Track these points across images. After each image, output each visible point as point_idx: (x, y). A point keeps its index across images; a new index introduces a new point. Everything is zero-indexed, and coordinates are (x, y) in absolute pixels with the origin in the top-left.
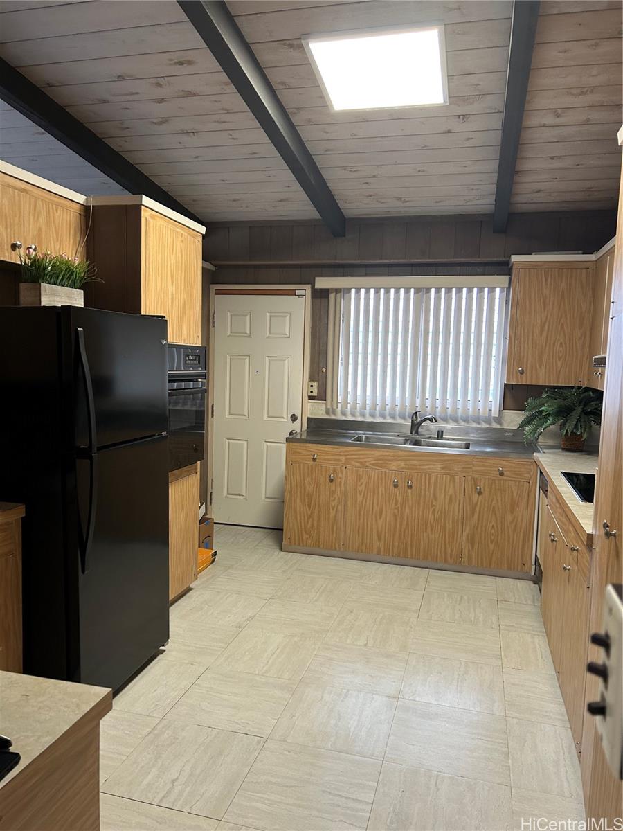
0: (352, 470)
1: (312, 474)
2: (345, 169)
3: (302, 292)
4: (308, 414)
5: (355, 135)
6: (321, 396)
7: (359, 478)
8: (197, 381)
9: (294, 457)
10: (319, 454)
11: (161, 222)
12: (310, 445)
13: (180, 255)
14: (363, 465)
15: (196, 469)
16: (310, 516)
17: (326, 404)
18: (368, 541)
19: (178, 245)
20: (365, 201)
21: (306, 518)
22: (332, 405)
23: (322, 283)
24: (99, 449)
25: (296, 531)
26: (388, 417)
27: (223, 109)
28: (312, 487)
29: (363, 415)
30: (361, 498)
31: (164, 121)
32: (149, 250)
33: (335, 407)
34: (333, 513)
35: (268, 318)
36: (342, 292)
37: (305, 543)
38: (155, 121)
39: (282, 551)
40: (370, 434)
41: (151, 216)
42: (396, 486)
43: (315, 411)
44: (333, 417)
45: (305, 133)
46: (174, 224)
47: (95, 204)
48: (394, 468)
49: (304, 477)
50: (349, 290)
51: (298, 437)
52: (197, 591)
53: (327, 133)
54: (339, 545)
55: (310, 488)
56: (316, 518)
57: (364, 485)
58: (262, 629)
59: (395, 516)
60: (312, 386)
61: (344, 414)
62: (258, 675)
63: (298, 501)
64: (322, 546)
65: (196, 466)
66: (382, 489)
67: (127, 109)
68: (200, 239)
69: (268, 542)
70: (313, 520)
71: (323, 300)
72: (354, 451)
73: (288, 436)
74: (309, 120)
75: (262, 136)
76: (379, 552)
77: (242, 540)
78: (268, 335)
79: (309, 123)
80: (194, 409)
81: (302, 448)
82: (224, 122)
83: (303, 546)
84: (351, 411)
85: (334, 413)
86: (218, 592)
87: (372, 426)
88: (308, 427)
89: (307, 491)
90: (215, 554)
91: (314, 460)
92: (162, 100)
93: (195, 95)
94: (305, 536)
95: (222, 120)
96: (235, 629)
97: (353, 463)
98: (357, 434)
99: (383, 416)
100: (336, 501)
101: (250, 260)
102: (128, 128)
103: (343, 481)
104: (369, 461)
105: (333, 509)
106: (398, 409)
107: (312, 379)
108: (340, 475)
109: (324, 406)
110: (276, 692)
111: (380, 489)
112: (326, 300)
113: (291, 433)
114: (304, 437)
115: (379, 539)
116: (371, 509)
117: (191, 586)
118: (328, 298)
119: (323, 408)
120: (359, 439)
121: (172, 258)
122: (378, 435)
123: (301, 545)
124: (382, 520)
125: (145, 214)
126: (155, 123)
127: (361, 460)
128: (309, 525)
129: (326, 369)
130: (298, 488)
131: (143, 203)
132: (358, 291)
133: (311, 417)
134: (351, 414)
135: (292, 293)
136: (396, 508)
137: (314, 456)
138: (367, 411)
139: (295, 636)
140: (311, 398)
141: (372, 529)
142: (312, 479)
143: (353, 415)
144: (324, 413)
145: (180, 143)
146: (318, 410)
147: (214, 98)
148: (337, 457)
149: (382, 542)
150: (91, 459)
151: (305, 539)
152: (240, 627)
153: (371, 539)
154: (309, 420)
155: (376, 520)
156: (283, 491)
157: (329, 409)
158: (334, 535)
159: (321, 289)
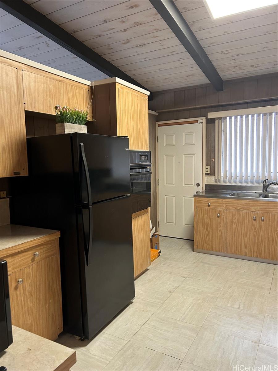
0: (230, 211)
1: (208, 213)
2: (221, 53)
3: (201, 121)
4: (205, 182)
5: (226, 32)
6: (212, 173)
7: (234, 215)
8: (147, 168)
9: (198, 204)
10: (211, 203)
11: (126, 90)
12: (207, 198)
13: (137, 106)
14: (236, 208)
15: (148, 211)
16: (208, 235)
17: (215, 177)
18: (240, 248)
19: (135, 101)
20: (234, 70)
21: (205, 235)
22: (218, 178)
23: (211, 115)
24: (93, 204)
25: (201, 242)
26: (249, 183)
27: (155, 29)
28: (208, 220)
29: (235, 182)
30: (235, 226)
31: (128, 41)
32: (120, 105)
33: (220, 178)
34: (220, 234)
35: (184, 135)
36: (222, 119)
37: (205, 248)
38: (124, 42)
39: (193, 251)
40: (239, 192)
41: (121, 88)
42: (255, 220)
43: (209, 181)
44: (219, 184)
45: (199, 36)
46: (133, 91)
47: (95, 85)
48: (253, 210)
49: (204, 214)
50: (226, 118)
51: (201, 194)
52: (150, 271)
53: (211, 33)
54: (224, 250)
55: (207, 221)
56: (211, 236)
57: (236, 219)
58: (182, 294)
59: (255, 236)
60: (207, 168)
61: (224, 182)
62: (179, 320)
63: (201, 226)
64: (214, 250)
65: (148, 210)
66: (247, 221)
67: (110, 38)
68: (147, 98)
69: (187, 246)
70: (209, 237)
71: (212, 124)
72: (230, 201)
73: (195, 194)
74: (200, 28)
75: (176, 41)
76: (246, 255)
77: (173, 245)
78: (184, 144)
79: (201, 29)
80: (146, 181)
81: (202, 200)
82: (157, 37)
83: (204, 249)
84: (228, 180)
85: (219, 181)
86: (161, 272)
87: (240, 188)
88: (205, 189)
89: (205, 222)
90: (160, 252)
91: (209, 206)
92: (126, 30)
93: (141, 24)
94: (205, 245)
95: (156, 36)
96: (168, 293)
97: (231, 208)
98: (232, 192)
99: (247, 182)
100: (221, 227)
101: (175, 108)
102: (112, 48)
103: (225, 217)
104: (239, 207)
105: (220, 232)
106: (255, 179)
107: (207, 165)
108: (223, 214)
109: (214, 178)
110: (188, 332)
111: (246, 221)
112: (214, 124)
113: (197, 192)
114: (204, 194)
115: (246, 247)
116: (241, 232)
117: (148, 268)
118: (214, 123)
119: (213, 179)
120: (233, 195)
121: (133, 108)
122: (244, 192)
123: (203, 249)
124: (247, 238)
125: (118, 87)
126: (123, 43)
127: (235, 206)
128: (207, 240)
129: (215, 159)
130: (201, 221)
131: (117, 81)
132: (231, 118)
133: (207, 184)
134: (229, 182)
135: (196, 122)
136: (255, 232)
137: (209, 204)
138: (238, 180)
139: (199, 299)
140: (207, 174)
141: (241, 243)
142: (208, 216)
143: (230, 182)
144: (214, 182)
145: (137, 52)
146: (211, 180)
147: (151, 24)
148: (221, 205)
149: (247, 250)
150: (89, 209)
151: (205, 246)
152: (171, 292)
153: (241, 248)
154: (206, 185)
155: (244, 238)
156: (194, 222)
157: (216, 179)
158: (221, 245)
159: (211, 119)
